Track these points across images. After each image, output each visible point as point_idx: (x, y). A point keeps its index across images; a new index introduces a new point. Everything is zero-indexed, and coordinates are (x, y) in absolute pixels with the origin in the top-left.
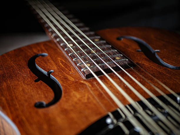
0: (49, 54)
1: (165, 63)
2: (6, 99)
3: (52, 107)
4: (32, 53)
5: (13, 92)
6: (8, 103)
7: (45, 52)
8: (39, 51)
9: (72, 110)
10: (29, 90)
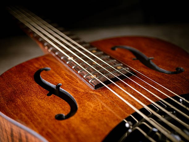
0: (51, 68)
1: (161, 69)
2: (26, 115)
3: (72, 118)
4: (35, 68)
5: (30, 107)
6: (29, 118)
7: (48, 67)
8: (40, 66)
9: (91, 119)
10: (45, 104)
